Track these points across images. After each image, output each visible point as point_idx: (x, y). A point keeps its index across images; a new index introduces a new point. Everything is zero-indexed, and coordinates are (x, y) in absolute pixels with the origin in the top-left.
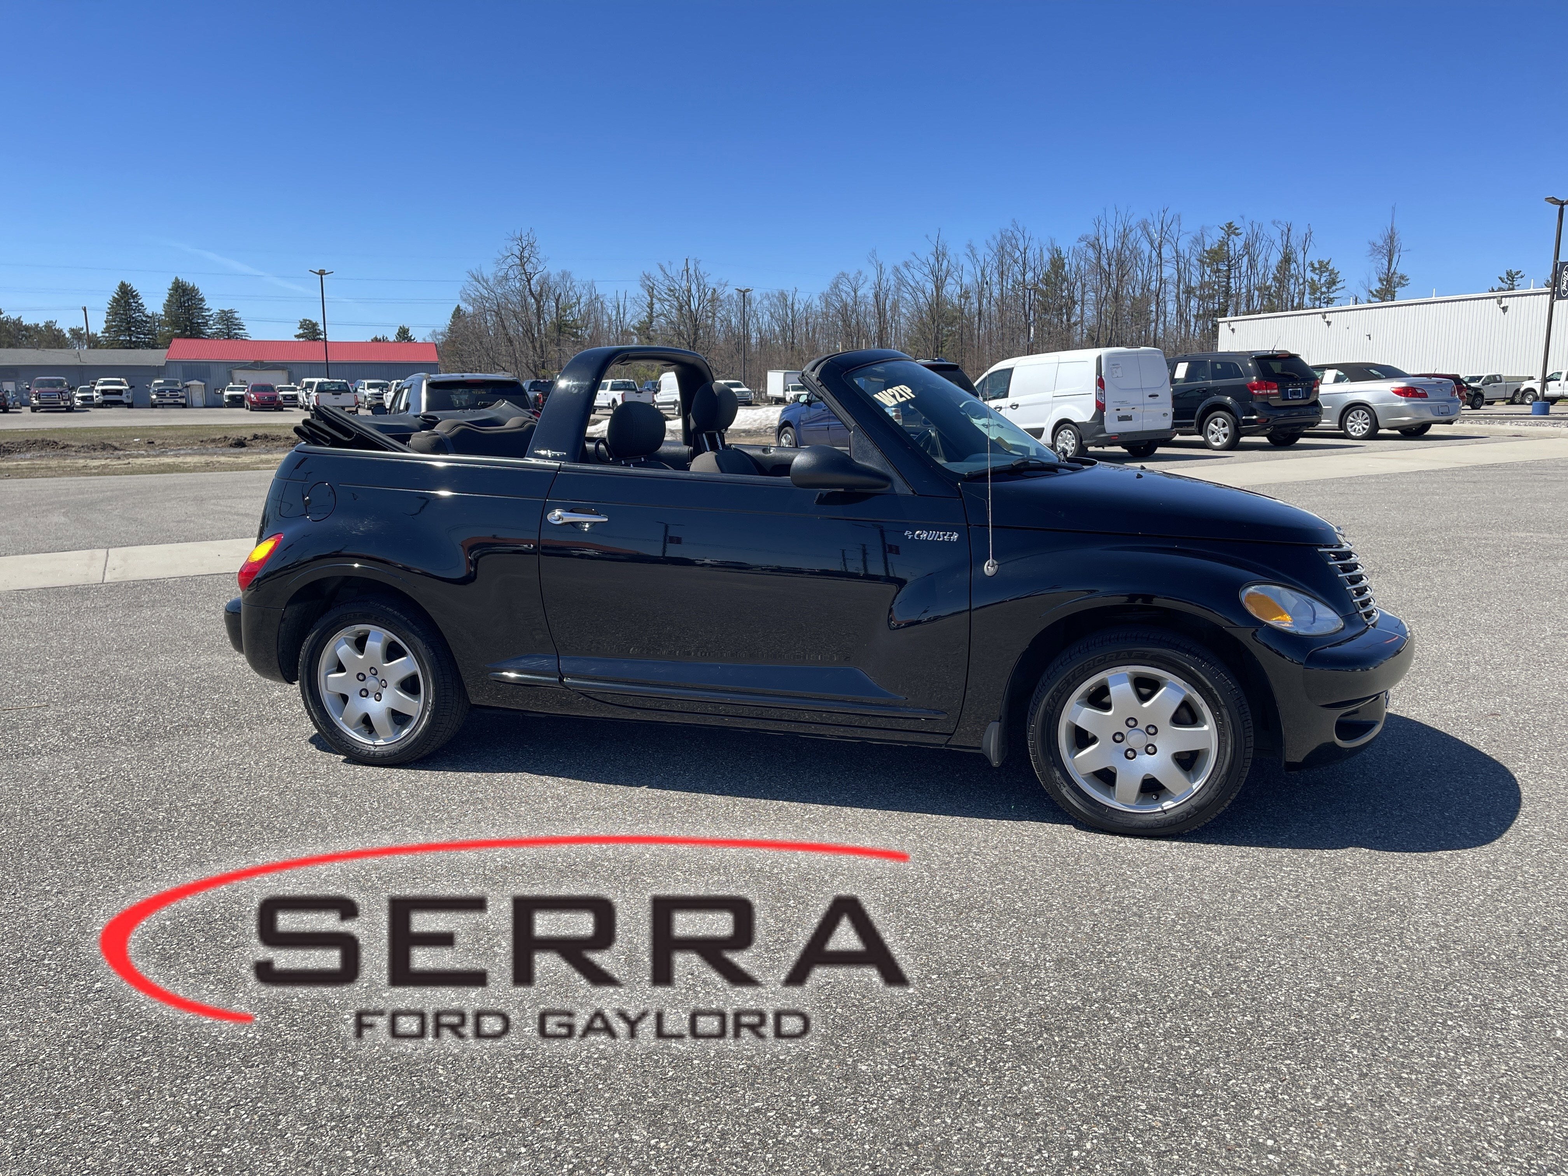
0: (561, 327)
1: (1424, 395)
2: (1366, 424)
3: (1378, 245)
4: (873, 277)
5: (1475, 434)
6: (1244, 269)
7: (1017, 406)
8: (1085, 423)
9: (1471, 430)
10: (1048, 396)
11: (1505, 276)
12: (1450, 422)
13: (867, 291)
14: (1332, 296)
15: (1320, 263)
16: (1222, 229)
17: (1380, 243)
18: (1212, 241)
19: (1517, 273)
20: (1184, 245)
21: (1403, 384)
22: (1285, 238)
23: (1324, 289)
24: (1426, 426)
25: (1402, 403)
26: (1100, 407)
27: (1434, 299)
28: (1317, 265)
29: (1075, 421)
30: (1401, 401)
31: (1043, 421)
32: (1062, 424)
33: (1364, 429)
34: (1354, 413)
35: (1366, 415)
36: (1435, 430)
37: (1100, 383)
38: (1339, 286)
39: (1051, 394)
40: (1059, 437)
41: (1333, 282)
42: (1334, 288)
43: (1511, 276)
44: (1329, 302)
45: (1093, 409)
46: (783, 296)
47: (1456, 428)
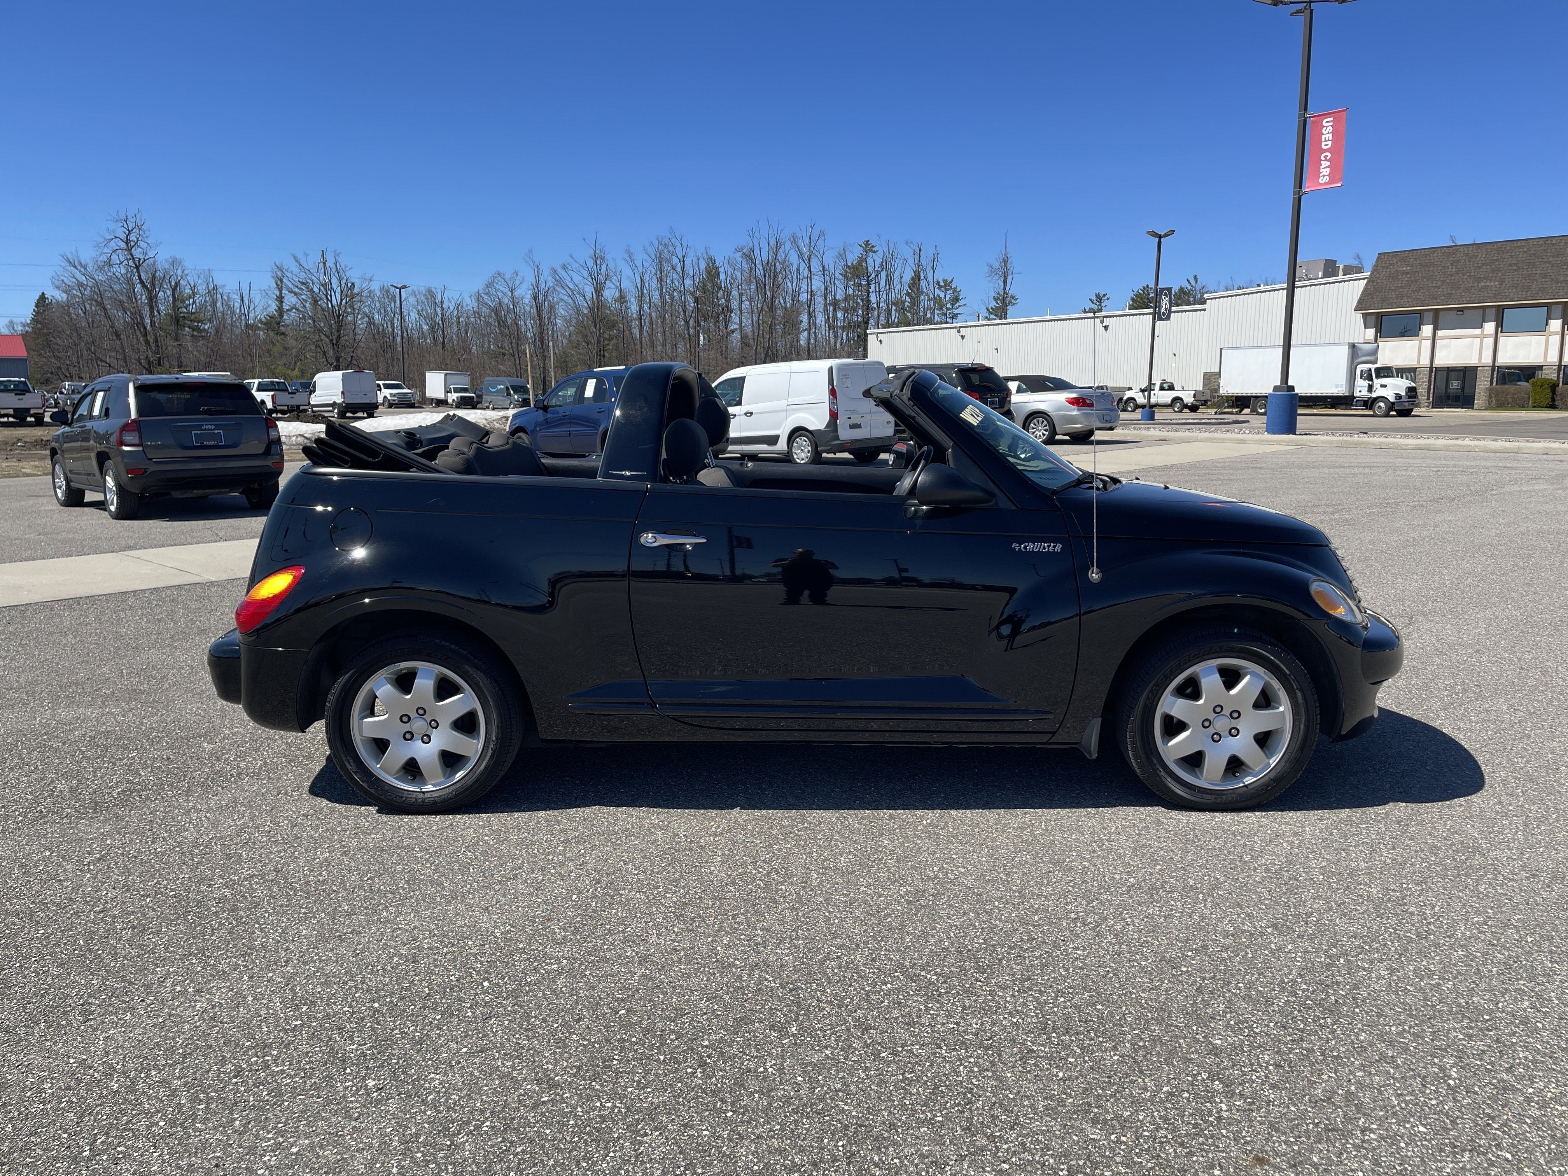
0: (178, 320)
1: (1091, 405)
2: (1046, 430)
3: (994, 267)
4: (530, 279)
5: (1129, 439)
6: (883, 284)
7: (752, 413)
8: (820, 430)
9: (1125, 435)
10: (782, 404)
11: (1094, 298)
12: (1111, 429)
13: (525, 294)
14: (956, 312)
15: (945, 281)
16: (861, 246)
17: (996, 265)
18: (852, 258)
19: (1105, 295)
20: (830, 261)
21: (1074, 395)
22: (917, 257)
23: (949, 306)
24: (1091, 433)
25: (1074, 412)
26: (834, 415)
27: (1048, 317)
28: (942, 284)
29: (811, 428)
30: (1074, 410)
31: (778, 428)
32: (797, 432)
33: (1044, 435)
34: (1035, 421)
35: (1045, 423)
36: (1099, 435)
37: (833, 392)
38: (961, 303)
39: (785, 402)
40: (795, 444)
41: (955, 300)
42: (957, 305)
43: (1099, 298)
44: (954, 316)
45: (827, 418)
46: (431, 294)
47: (1118, 433)
